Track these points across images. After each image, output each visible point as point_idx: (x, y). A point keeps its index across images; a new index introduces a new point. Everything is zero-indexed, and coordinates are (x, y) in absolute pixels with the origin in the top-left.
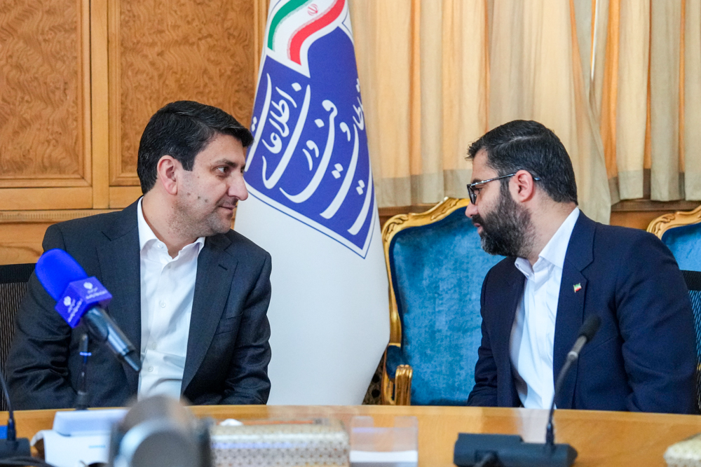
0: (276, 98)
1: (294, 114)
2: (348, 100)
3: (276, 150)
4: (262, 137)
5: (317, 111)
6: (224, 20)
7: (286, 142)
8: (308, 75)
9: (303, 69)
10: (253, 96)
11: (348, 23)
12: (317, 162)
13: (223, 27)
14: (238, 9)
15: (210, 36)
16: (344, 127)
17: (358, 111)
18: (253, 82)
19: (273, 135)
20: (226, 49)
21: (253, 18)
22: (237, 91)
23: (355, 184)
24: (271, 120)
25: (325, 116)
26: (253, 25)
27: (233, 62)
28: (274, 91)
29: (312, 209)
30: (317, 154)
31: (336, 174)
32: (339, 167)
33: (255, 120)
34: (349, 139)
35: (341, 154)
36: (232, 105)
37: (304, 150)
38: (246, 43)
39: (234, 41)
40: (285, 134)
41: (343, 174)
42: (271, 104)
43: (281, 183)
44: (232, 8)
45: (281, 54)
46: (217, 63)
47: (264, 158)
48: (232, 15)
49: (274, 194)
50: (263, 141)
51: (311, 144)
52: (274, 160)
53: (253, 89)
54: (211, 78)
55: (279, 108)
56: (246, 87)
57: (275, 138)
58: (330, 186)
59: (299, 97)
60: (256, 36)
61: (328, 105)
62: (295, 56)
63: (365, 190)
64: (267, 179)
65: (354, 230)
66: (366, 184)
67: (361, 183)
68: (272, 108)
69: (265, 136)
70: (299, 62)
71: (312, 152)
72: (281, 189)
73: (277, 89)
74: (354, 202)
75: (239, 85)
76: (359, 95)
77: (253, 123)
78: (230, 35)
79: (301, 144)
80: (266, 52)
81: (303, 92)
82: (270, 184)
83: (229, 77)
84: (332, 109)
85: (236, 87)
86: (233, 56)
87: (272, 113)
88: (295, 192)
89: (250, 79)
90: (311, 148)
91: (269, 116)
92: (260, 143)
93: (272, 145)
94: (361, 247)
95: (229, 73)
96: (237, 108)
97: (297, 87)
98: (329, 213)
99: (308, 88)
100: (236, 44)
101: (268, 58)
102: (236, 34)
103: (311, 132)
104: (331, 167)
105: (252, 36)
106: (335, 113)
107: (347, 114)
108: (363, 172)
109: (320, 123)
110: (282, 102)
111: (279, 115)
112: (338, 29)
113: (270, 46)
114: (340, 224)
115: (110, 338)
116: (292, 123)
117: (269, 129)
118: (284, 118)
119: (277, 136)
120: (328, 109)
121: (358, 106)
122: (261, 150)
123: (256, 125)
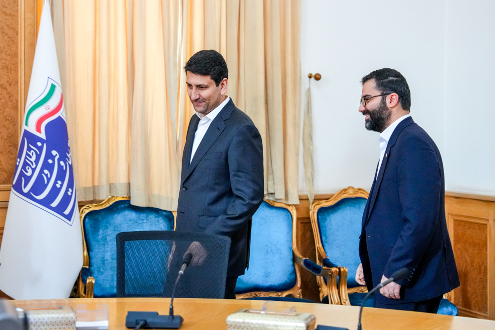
0: (29, 149)
1: (38, 157)
2: (64, 151)
3: (29, 174)
4: (22, 168)
5: (49, 156)
6: (4, 112)
7: (34, 170)
8: (45, 138)
9: (43, 135)
10: (17, 148)
11: (64, 114)
12: (49, 180)
13: (3, 115)
14: (10, 107)
16: (62, 163)
17: (69, 156)
18: (18, 142)
19: (27, 167)
20: (5, 126)
21: (18, 111)
22: (10, 146)
23: (67, 190)
24: (26, 160)
25: (53, 158)
26: (17, 114)
27: (8, 132)
28: (28, 146)
29: (46, 202)
30: (49, 176)
31: (58, 186)
32: (59, 182)
33: (18, 160)
34: (64, 169)
35: (61, 176)
36: (7, 152)
37: (43, 174)
38: (14, 123)
39: (8, 122)
40: (34, 166)
41: (62, 185)
42: (27, 153)
43: (31, 190)
44: (8, 107)
45: (32, 129)
47: (23, 178)
48: (7, 110)
49: (28, 195)
50: (23, 170)
51: (46, 171)
52: (28, 179)
53: (17, 145)
55: (31, 154)
56: (14, 144)
57: (28, 169)
58: (55, 191)
59: (41, 149)
60: (19, 120)
61: (54, 153)
62: (39, 130)
63: (72, 193)
64: (24, 188)
65: (67, 212)
66: (72, 190)
67: (70, 190)
68: (27, 154)
69: (24, 167)
70: (40, 132)
71: (47, 175)
72: (31, 193)
73: (30, 145)
74: (66, 199)
75: (10, 143)
76: (69, 148)
77: (17, 161)
78: (6, 119)
79: (41, 171)
80: (24, 127)
81: (42, 146)
82: (26, 190)
83: (6, 139)
84: (56, 155)
85: (9, 144)
86: (8, 129)
87: (27, 156)
88: (38, 194)
89: (16, 140)
90: (46, 173)
91: (26, 158)
92: (21, 171)
93: (27, 172)
94: (70, 220)
95: (6, 137)
96: (9, 154)
97: (39, 144)
98: (54, 204)
99: (45, 145)
100: (9, 123)
101: (25, 131)
102: (9, 118)
103: (46, 166)
104: (56, 182)
105: (17, 120)
106: (58, 157)
107: (64, 157)
108: (71, 185)
109: (50, 161)
110: (32, 151)
111: (31, 157)
112: (59, 117)
113: (26, 124)
114: (60, 210)
116: (37, 161)
117: (25, 164)
118: (33, 159)
119: (29, 168)
120: (54, 155)
121: (69, 153)
122: (22, 174)
123: (19, 162)
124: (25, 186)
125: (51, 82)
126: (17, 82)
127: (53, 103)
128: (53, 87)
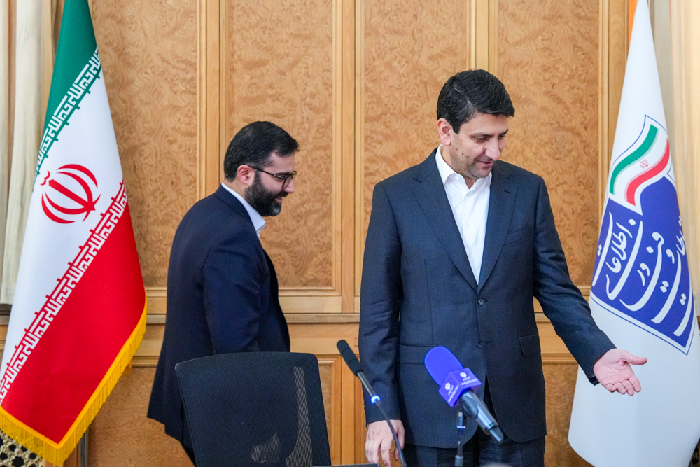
0: (616, 230)
1: (631, 243)
2: (673, 232)
3: (617, 269)
4: (606, 260)
5: (648, 240)
6: (576, 171)
7: (624, 264)
8: (640, 212)
9: (637, 208)
10: (597, 228)
11: (671, 173)
12: (648, 279)
13: (575, 176)
14: (586, 163)
15: (565, 183)
16: (669, 253)
17: (680, 241)
18: (597, 218)
19: (614, 258)
20: (577, 193)
21: (598, 169)
22: (586, 225)
23: (678, 297)
24: (612, 248)
25: (654, 244)
26: (597, 175)
27: (583, 203)
28: (614, 224)
29: (645, 316)
30: (649, 274)
31: (664, 289)
32: (666, 284)
33: (600, 247)
34: (673, 262)
35: (668, 274)
36: (581, 235)
37: (638, 271)
38: (593, 188)
39: (583, 187)
40: (624, 258)
41: (669, 289)
42: (613, 235)
43: (620, 296)
44: (582, 162)
45: (620, 198)
46: (571, 203)
47: (607, 276)
48: (581, 167)
49: (615, 304)
50: (607, 263)
51: (644, 266)
52: (616, 278)
53: (597, 223)
54: (565, 215)
55: (619, 238)
56: (592, 222)
57: (616, 261)
58: (659, 298)
59: (634, 230)
60: (600, 183)
61: (656, 236)
62: (631, 199)
63: (687, 301)
64: (610, 292)
65: (679, 332)
66: (688, 296)
67: (684, 296)
68: (613, 238)
69: (609, 259)
70: (634, 204)
71: (645, 272)
72: (621, 300)
73: (617, 223)
74: (678, 311)
75: (587, 220)
76: (681, 228)
77: (598, 249)
78: (580, 182)
79: (636, 266)
80: (608, 195)
81: (637, 226)
82: (612, 296)
83: (579, 214)
84: (660, 239)
85: (585, 222)
86: (582, 198)
87: (613, 242)
88: (632, 303)
89: (595, 216)
90: (644, 269)
91: (611, 244)
92: (604, 264)
93: (614, 267)
94: (684, 345)
95: (579, 211)
96: (585, 237)
97: (632, 222)
98: (658, 319)
99: (641, 223)
100: (585, 189)
101: (610, 201)
102: (585, 181)
103: (643, 257)
104: (659, 284)
105: (597, 183)
106: (662, 242)
107: (672, 243)
108: (685, 287)
109: (650, 250)
110: (621, 234)
111: (619, 243)
112: (664, 178)
113: (612, 191)
114: (667, 328)
115: (479, 415)
116: (629, 250)
117: (611, 254)
118: (623, 246)
119: (617, 259)
120: (657, 239)
121: (680, 237)
122: (605, 270)
123: (601, 251)
124: (611, 289)
125: (649, 123)
126: (597, 124)
127: (653, 156)
128: (653, 131)
